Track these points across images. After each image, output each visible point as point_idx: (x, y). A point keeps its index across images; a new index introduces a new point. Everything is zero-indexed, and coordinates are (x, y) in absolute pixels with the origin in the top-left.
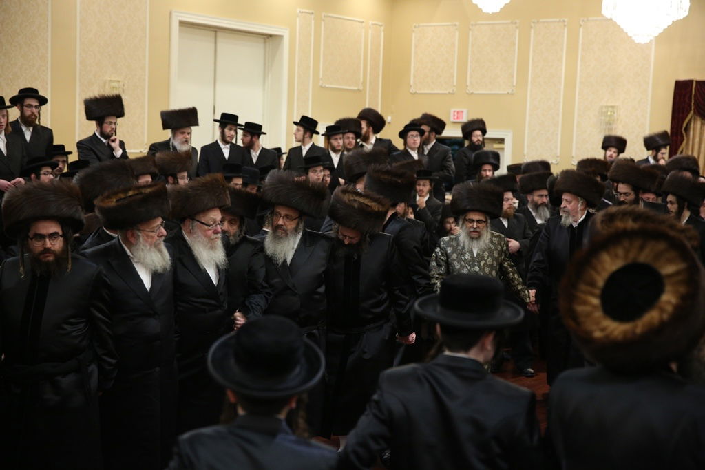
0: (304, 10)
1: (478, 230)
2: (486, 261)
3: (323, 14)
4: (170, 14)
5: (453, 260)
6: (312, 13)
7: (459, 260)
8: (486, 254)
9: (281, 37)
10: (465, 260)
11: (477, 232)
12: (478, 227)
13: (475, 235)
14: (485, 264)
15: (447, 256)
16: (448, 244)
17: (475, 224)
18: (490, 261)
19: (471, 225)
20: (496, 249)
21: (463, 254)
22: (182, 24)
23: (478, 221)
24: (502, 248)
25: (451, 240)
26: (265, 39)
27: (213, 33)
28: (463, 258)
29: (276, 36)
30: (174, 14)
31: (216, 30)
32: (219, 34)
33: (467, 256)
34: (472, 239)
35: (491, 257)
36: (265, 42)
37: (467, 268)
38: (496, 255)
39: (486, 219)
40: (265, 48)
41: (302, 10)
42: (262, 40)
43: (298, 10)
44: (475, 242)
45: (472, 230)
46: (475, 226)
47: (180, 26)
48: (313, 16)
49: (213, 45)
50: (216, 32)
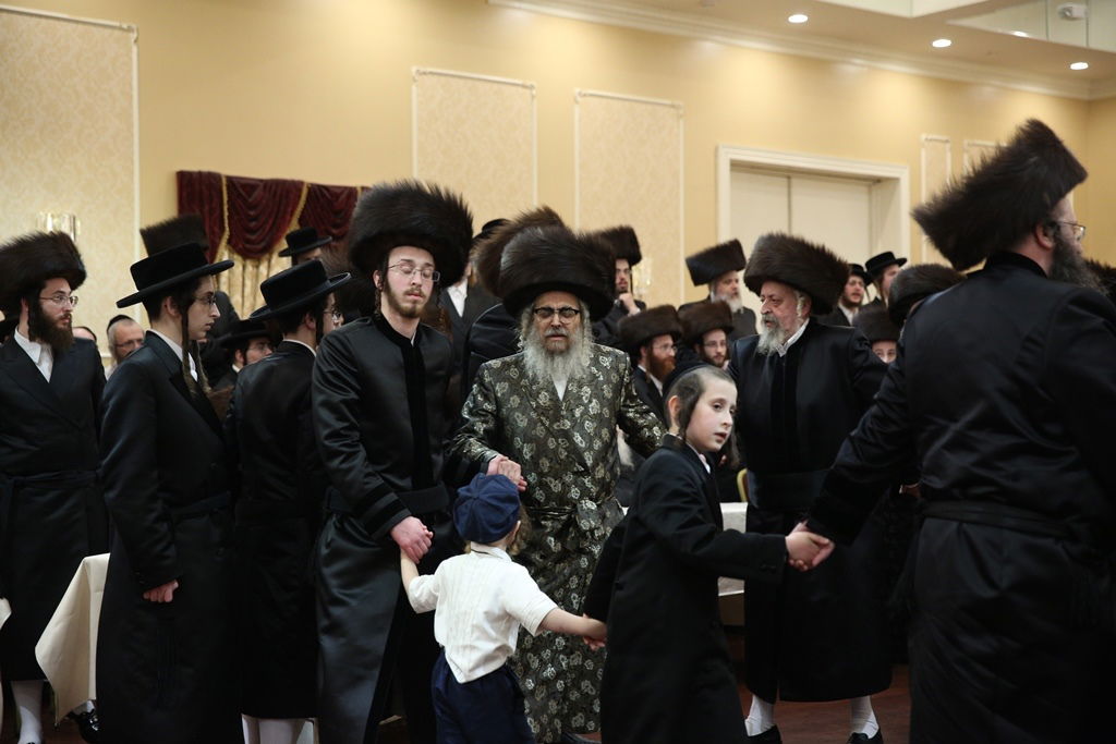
0: (935, 137)
1: (564, 331)
2: (586, 406)
3: (966, 142)
4: (716, 149)
5: (513, 410)
6: (947, 141)
7: (523, 409)
8: (587, 391)
9: (894, 181)
10: (538, 406)
11: (562, 336)
12: (564, 325)
13: (559, 344)
14: (585, 412)
15: (498, 403)
16: (499, 374)
17: (556, 317)
18: (594, 407)
19: (547, 320)
20: (608, 381)
21: (535, 396)
22: (736, 166)
23: (562, 311)
24: (622, 378)
25: (506, 366)
26: (870, 186)
27: (785, 180)
28: (534, 404)
29: (888, 179)
30: (722, 152)
31: (789, 174)
32: (794, 181)
33: (544, 398)
34: (551, 354)
35: (598, 398)
36: (870, 192)
37: (543, 424)
38: (607, 392)
39: (580, 307)
40: (870, 201)
41: (930, 137)
42: (865, 189)
43: (924, 136)
44: (559, 360)
45: (549, 332)
46: (556, 322)
47: (732, 170)
48: (948, 146)
49: (786, 199)
50: (789, 178)
